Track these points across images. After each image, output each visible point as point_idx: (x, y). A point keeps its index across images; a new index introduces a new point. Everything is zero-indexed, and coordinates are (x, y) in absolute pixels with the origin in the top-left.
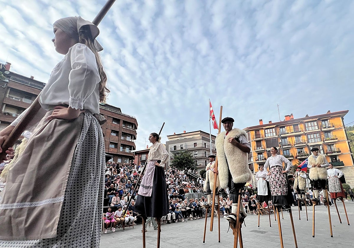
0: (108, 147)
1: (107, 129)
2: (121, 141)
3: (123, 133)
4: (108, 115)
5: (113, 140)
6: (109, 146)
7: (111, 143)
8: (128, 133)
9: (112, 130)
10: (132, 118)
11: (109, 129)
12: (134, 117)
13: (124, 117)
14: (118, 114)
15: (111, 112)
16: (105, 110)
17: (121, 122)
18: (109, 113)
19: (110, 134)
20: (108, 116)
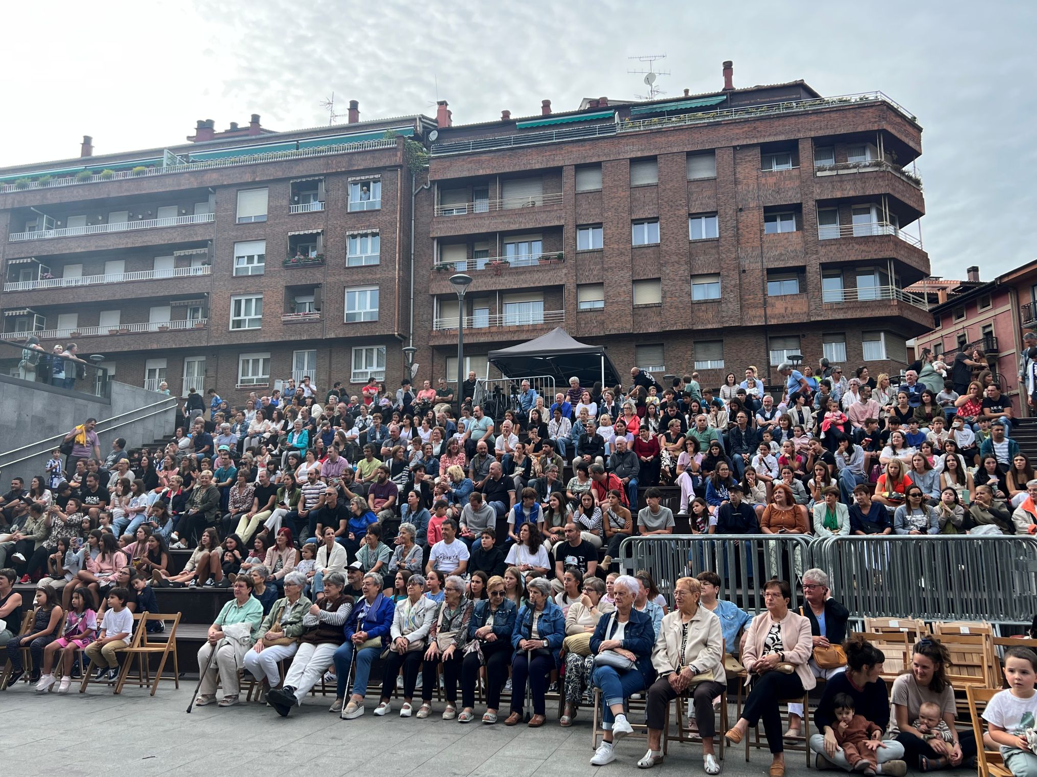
0: (760, 295)
1: (741, 210)
2: (822, 251)
3: (821, 203)
4: (735, 143)
5: (781, 254)
6: (764, 290)
7: (774, 274)
8: (852, 194)
9: (767, 209)
10: (864, 106)
11: (753, 209)
12: (871, 97)
13: (814, 118)
14: (779, 117)
15: (746, 121)
16: (718, 124)
17: (805, 151)
18: (737, 130)
19: (762, 231)
20: (735, 147)
